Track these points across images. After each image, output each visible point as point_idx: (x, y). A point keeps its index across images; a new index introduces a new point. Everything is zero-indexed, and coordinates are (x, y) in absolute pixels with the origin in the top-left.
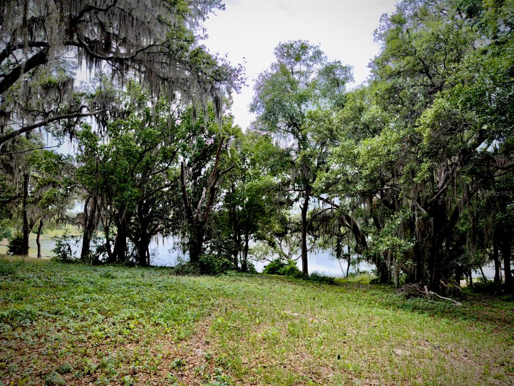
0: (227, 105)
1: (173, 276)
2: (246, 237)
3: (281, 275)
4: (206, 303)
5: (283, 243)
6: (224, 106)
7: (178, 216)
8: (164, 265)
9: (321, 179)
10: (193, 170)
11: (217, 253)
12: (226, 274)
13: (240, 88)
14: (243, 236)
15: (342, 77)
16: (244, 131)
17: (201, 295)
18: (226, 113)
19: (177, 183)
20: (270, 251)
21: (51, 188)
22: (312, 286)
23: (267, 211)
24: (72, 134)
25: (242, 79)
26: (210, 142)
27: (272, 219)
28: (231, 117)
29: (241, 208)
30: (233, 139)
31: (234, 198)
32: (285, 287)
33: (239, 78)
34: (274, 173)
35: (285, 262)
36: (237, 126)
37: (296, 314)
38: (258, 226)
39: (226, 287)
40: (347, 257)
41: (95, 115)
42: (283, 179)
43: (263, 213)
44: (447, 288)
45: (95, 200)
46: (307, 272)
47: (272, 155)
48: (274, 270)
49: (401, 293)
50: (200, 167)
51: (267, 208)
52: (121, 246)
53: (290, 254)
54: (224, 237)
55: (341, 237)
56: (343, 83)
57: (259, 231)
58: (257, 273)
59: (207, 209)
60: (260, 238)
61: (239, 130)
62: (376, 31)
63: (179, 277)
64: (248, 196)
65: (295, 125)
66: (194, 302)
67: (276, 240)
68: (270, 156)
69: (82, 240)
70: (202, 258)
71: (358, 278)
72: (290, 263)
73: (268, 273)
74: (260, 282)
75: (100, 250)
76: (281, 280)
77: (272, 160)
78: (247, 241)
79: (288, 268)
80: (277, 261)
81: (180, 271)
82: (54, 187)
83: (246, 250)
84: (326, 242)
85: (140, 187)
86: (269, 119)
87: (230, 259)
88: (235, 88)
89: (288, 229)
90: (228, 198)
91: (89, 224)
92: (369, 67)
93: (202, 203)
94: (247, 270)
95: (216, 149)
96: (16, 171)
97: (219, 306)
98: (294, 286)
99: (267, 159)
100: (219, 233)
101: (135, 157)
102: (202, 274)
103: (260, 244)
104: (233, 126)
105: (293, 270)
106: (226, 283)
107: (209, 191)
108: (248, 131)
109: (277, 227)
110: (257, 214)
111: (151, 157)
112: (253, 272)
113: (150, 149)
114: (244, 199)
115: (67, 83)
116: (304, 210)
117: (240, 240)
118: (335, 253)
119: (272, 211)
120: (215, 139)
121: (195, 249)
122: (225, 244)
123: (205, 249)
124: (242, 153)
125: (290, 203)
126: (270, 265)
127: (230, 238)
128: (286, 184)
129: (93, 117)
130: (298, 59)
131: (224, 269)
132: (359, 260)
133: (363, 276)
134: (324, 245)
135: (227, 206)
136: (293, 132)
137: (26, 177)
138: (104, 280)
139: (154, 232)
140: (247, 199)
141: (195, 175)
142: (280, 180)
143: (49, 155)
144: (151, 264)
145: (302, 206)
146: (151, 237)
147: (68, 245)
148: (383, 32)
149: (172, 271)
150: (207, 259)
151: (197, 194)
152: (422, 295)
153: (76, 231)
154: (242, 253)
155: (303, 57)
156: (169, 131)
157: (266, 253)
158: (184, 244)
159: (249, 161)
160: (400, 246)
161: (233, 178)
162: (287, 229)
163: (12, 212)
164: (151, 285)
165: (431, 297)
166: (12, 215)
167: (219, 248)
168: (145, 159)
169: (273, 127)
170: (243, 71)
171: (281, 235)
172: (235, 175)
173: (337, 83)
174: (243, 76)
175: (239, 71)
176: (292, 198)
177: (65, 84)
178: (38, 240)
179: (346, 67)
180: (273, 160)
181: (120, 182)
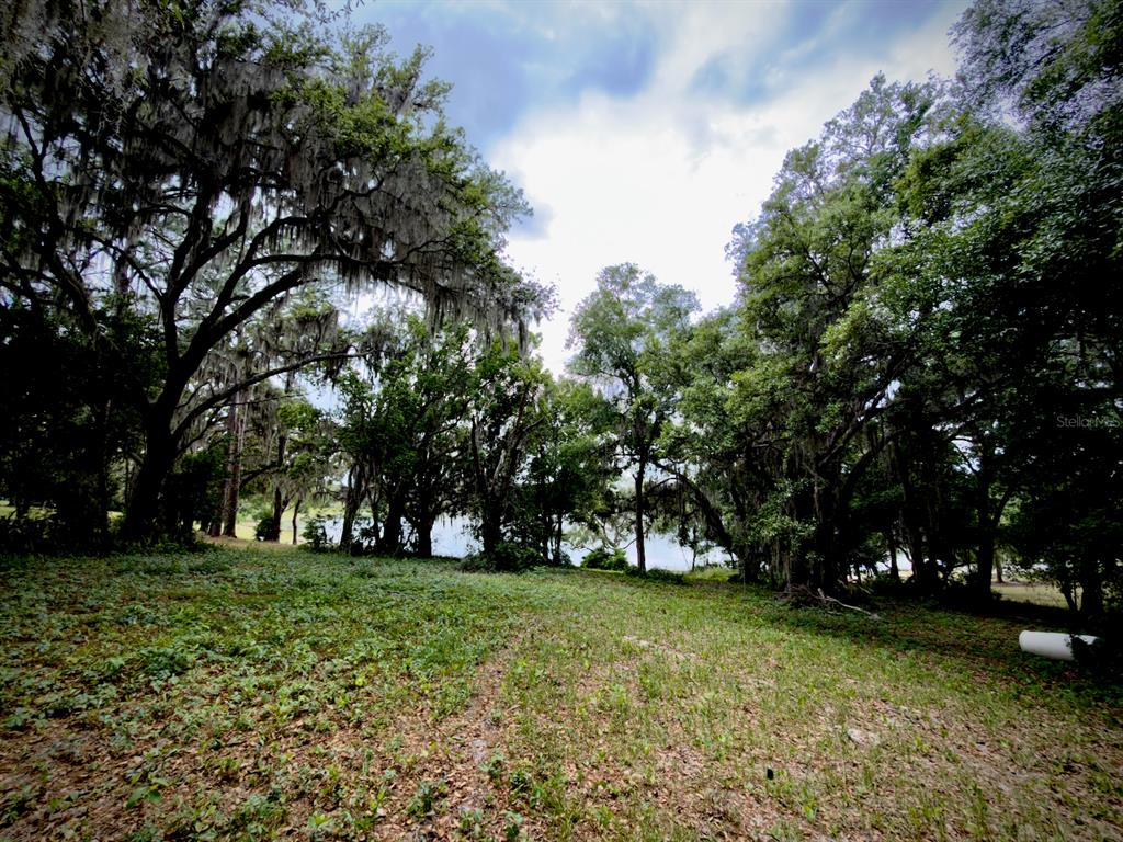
0: (535, 343)
1: (456, 573)
2: (560, 518)
3: (606, 569)
4: (500, 623)
5: (608, 526)
6: (530, 346)
7: (468, 488)
8: (449, 555)
9: (668, 434)
10: (490, 428)
11: (520, 540)
12: (532, 570)
13: (552, 312)
14: (555, 517)
15: (684, 305)
16: (555, 378)
17: (494, 608)
18: (533, 354)
19: (468, 444)
20: (590, 537)
21: (305, 452)
22: (654, 588)
23: (587, 482)
24: (335, 381)
25: (554, 301)
26: (511, 392)
27: (594, 493)
28: (540, 360)
29: (552, 480)
30: (541, 388)
31: (543, 465)
32: (617, 590)
33: (551, 301)
34: (597, 431)
35: (610, 551)
36: (547, 371)
37: (644, 643)
38: (575, 503)
39: (532, 592)
40: (693, 545)
41: (365, 357)
42: (609, 440)
43: (582, 485)
44: (849, 590)
45: (362, 469)
46: (644, 568)
47: (594, 405)
48: (596, 561)
49: (785, 600)
50: (497, 424)
51: (588, 478)
52: (393, 529)
53: (616, 540)
54: (529, 518)
55: (686, 518)
56: (687, 313)
57: (577, 510)
58: (574, 567)
59: (507, 480)
60: (578, 519)
61: (549, 377)
62: (728, 246)
63: (466, 575)
64: (562, 462)
65: (626, 366)
66: (482, 622)
67: (598, 521)
68: (591, 407)
69: (343, 521)
70: (499, 548)
71: (708, 573)
72: (617, 553)
73: (588, 566)
74: (581, 582)
75: (365, 533)
76: (609, 578)
77: (594, 412)
78: (560, 523)
79: (614, 559)
80: (600, 550)
81: (469, 565)
82: (310, 450)
83: (559, 536)
84: (665, 525)
85: (419, 450)
86: (591, 359)
87: (538, 549)
88: (546, 313)
89: (616, 506)
90: (535, 465)
91: (353, 499)
92: (734, 274)
93: (500, 471)
94: (560, 563)
95: (520, 401)
96: (269, 432)
97: (521, 628)
98: (630, 589)
99: (587, 411)
100: (523, 513)
101: (414, 411)
102: (499, 571)
103: (577, 527)
104: (542, 371)
105: (621, 563)
106: (533, 585)
107: (509, 454)
108: (561, 377)
109: (600, 505)
110: (574, 487)
111: (435, 411)
112: (568, 565)
113: (434, 401)
114: (555, 468)
115: (330, 316)
116: (639, 480)
117: (551, 521)
118: (677, 540)
119: (593, 482)
120: (519, 388)
121: (489, 533)
122: (531, 527)
123: (504, 534)
124: (553, 407)
125: (617, 472)
126: (590, 556)
127: (538, 519)
128: (611, 446)
129: (363, 360)
130: (625, 286)
131: (530, 563)
132: (708, 548)
133: (716, 570)
134: (663, 529)
135: (535, 478)
136: (622, 376)
137: (282, 440)
138: (356, 581)
139: (438, 511)
140: (560, 468)
141: (491, 436)
142: (604, 441)
143: (305, 408)
144: (433, 553)
145: (636, 476)
146: (434, 519)
147: (323, 527)
148: (737, 246)
149: (458, 565)
150: (506, 549)
151: (494, 458)
152: (817, 603)
153: (338, 509)
154: (554, 540)
155: (632, 283)
156: (460, 377)
157: (585, 540)
158: (474, 528)
159: (562, 417)
160: (794, 530)
161: (541, 438)
162: (613, 507)
163: (266, 485)
164: (422, 589)
165: (831, 606)
166: (265, 489)
167: (523, 534)
168: (427, 413)
169: (595, 370)
170: (556, 291)
171: (605, 515)
172: (545, 436)
173: (679, 313)
174: (556, 297)
175: (551, 291)
176: (620, 465)
177: (326, 317)
178: (294, 521)
179: (689, 292)
180: (596, 412)
181: (393, 442)
